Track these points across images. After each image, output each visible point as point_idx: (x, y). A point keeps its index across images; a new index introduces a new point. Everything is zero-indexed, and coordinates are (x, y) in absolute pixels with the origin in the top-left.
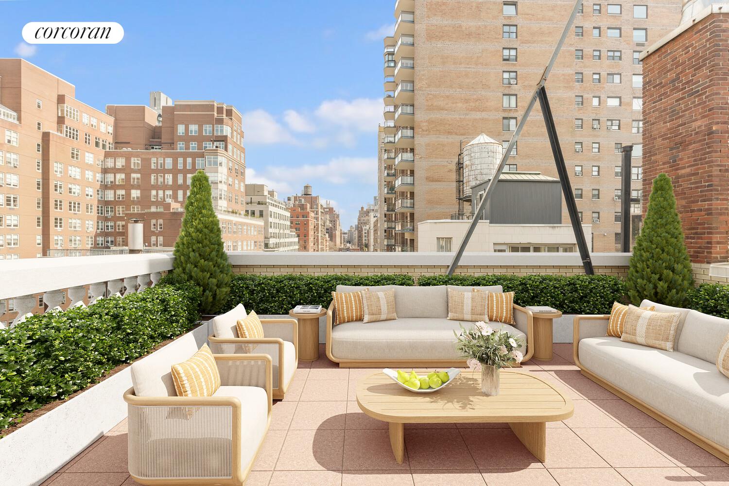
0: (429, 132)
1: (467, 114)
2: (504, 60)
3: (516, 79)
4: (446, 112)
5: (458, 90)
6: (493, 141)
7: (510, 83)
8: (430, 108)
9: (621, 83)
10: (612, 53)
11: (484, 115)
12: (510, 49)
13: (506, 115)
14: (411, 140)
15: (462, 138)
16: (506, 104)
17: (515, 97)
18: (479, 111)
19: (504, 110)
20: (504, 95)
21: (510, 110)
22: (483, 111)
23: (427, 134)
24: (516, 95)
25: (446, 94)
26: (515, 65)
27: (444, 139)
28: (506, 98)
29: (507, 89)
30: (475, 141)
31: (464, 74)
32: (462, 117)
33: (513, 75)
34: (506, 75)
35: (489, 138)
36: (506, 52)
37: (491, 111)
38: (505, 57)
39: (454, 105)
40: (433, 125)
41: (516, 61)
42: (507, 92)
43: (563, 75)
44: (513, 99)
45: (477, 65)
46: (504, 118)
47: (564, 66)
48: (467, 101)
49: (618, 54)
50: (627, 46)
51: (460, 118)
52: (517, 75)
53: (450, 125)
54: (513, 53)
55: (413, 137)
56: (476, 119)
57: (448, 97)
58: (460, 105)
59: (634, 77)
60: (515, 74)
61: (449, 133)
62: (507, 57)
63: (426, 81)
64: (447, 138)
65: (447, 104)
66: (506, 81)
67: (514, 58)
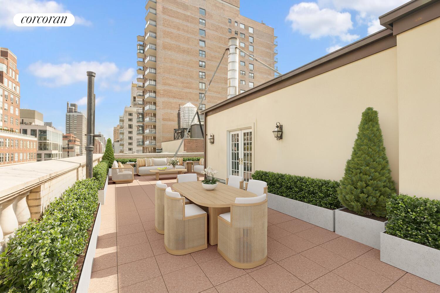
0: (164, 95)
1: (183, 89)
2: (200, 66)
3: (205, 76)
4: (173, 87)
5: (178, 77)
6: (194, 106)
7: (202, 78)
8: (165, 84)
9: (245, 85)
10: (242, 72)
11: (191, 91)
12: (202, 62)
13: (201, 92)
14: (154, 99)
15: (180, 101)
16: (200, 87)
17: (204, 84)
18: (188, 88)
19: (200, 90)
20: (200, 82)
21: (202, 90)
22: (191, 89)
23: (163, 97)
24: (205, 83)
25: (173, 78)
26: (204, 69)
27: (172, 100)
28: (200, 84)
29: (201, 80)
30: (186, 106)
31: (181, 69)
32: (180, 90)
33: (204, 74)
34: (201, 74)
35: (192, 105)
36: (201, 63)
37: (194, 89)
38: (200, 65)
39: (177, 84)
40: (166, 93)
41: (205, 68)
42: (201, 81)
43: (224, 78)
44: (204, 85)
45: (187, 66)
46: (200, 93)
47: (224, 74)
48: (183, 83)
49: (244, 73)
50: (247, 70)
51: (180, 91)
52: (205, 74)
53: (174, 93)
54: (204, 64)
55: (156, 97)
56: (187, 92)
57: (173, 79)
58: (179, 84)
59: (250, 83)
60: (204, 73)
61: (174, 97)
62: (201, 65)
63: (163, 70)
64: (173, 100)
65: (173, 83)
66: (201, 76)
67: (204, 66)
